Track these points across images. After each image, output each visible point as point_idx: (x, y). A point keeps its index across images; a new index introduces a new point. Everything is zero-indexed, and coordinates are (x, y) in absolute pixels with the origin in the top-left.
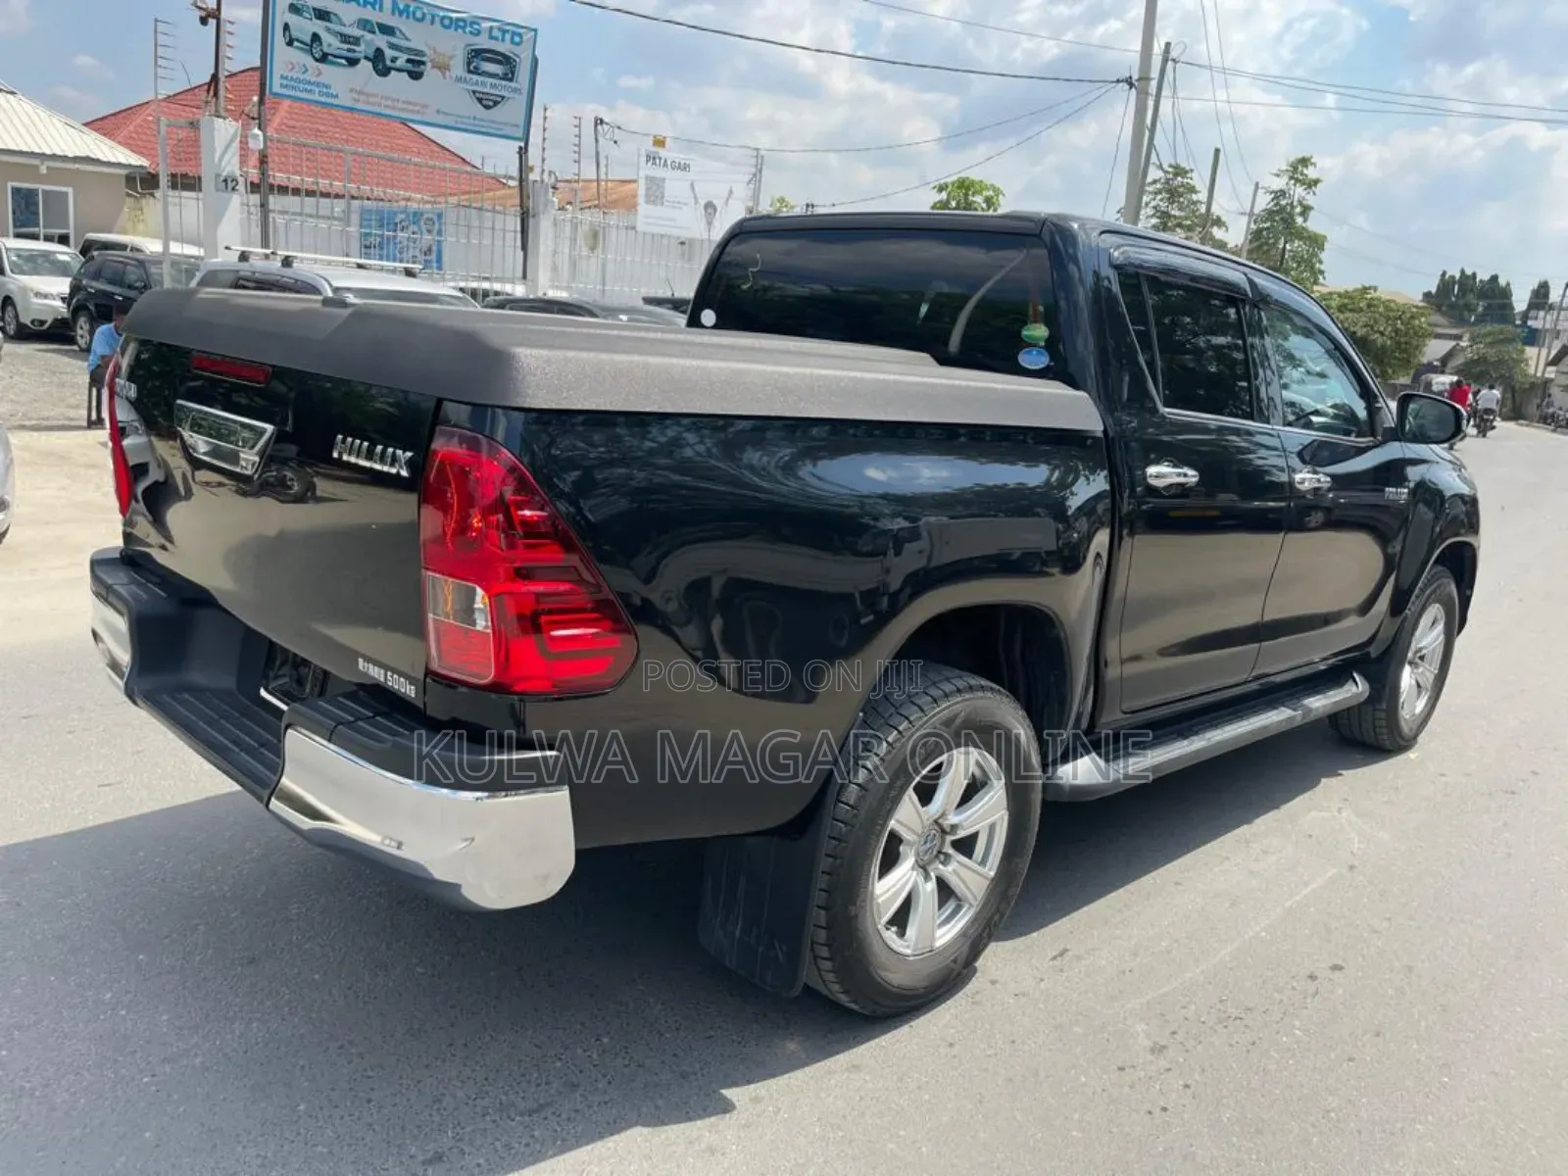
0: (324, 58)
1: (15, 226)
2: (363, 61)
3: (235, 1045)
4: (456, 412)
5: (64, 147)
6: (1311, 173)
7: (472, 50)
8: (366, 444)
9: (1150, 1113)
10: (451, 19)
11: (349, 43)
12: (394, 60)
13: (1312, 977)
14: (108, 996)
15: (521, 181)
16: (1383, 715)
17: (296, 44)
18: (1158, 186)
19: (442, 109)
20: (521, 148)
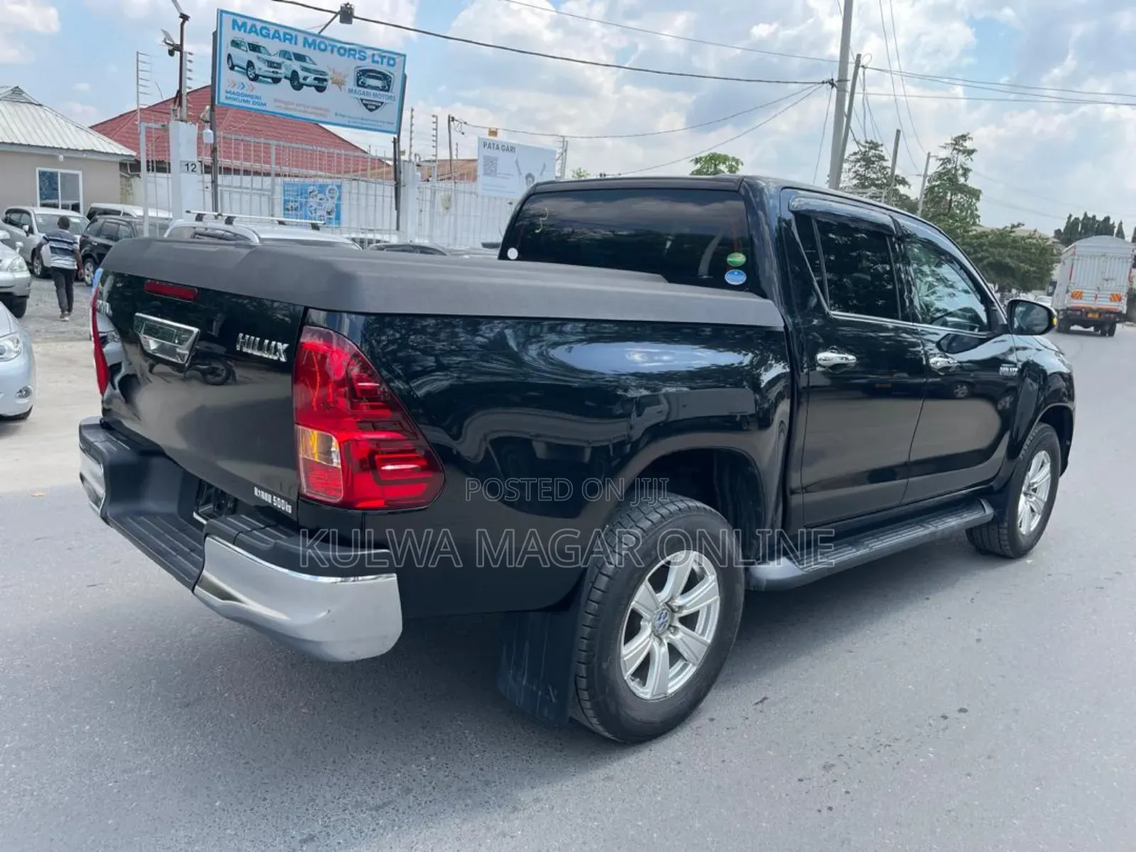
0: (256, 78)
1: (41, 198)
2: (283, 80)
3: (173, 761)
4: (317, 316)
5: (75, 143)
6: (968, 145)
7: (361, 71)
8: (258, 339)
9: (820, 811)
10: (345, 50)
11: (275, 68)
12: (305, 78)
13: (945, 717)
14: (88, 727)
15: (395, 160)
16: (1006, 532)
17: (236, 68)
18: (858, 157)
19: (339, 112)
20: (395, 139)
